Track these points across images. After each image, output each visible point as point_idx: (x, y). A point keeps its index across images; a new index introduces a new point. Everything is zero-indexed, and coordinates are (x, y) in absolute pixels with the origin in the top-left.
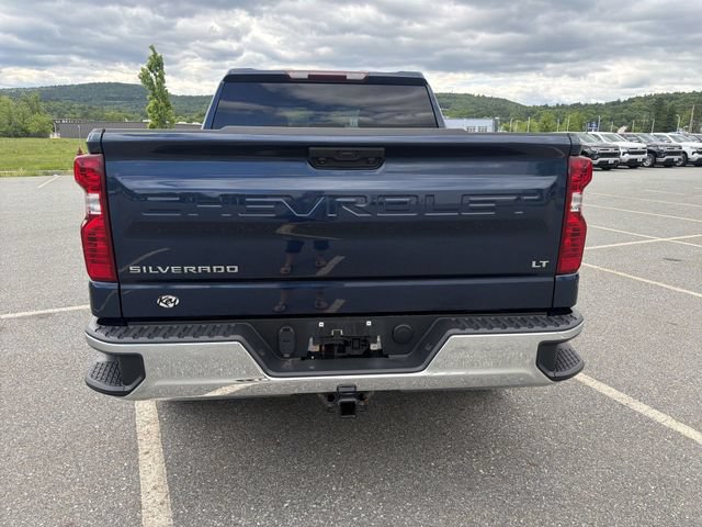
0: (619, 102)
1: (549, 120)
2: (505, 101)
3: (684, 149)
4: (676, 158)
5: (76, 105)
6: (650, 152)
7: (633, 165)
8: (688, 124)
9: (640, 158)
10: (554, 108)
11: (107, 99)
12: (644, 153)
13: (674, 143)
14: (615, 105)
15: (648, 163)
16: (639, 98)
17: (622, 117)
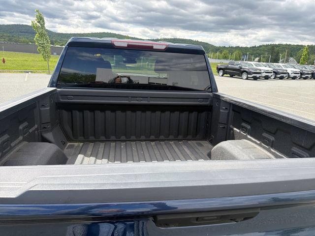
0: (255, 46)
1: (227, 54)
2: (207, 43)
3: (288, 72)
4: (285, 75)
5: (5, 35)
6: (274, 72)
7: (267, 78)
8: (284, 58)
9: (269, 75)
10: (228, 48)
11: (21, 32)
12: (271, 73)
13: (284, 68)
14: (254, 48)
15: (273, 77)
16: (264, 45)
17: (257, 53)
